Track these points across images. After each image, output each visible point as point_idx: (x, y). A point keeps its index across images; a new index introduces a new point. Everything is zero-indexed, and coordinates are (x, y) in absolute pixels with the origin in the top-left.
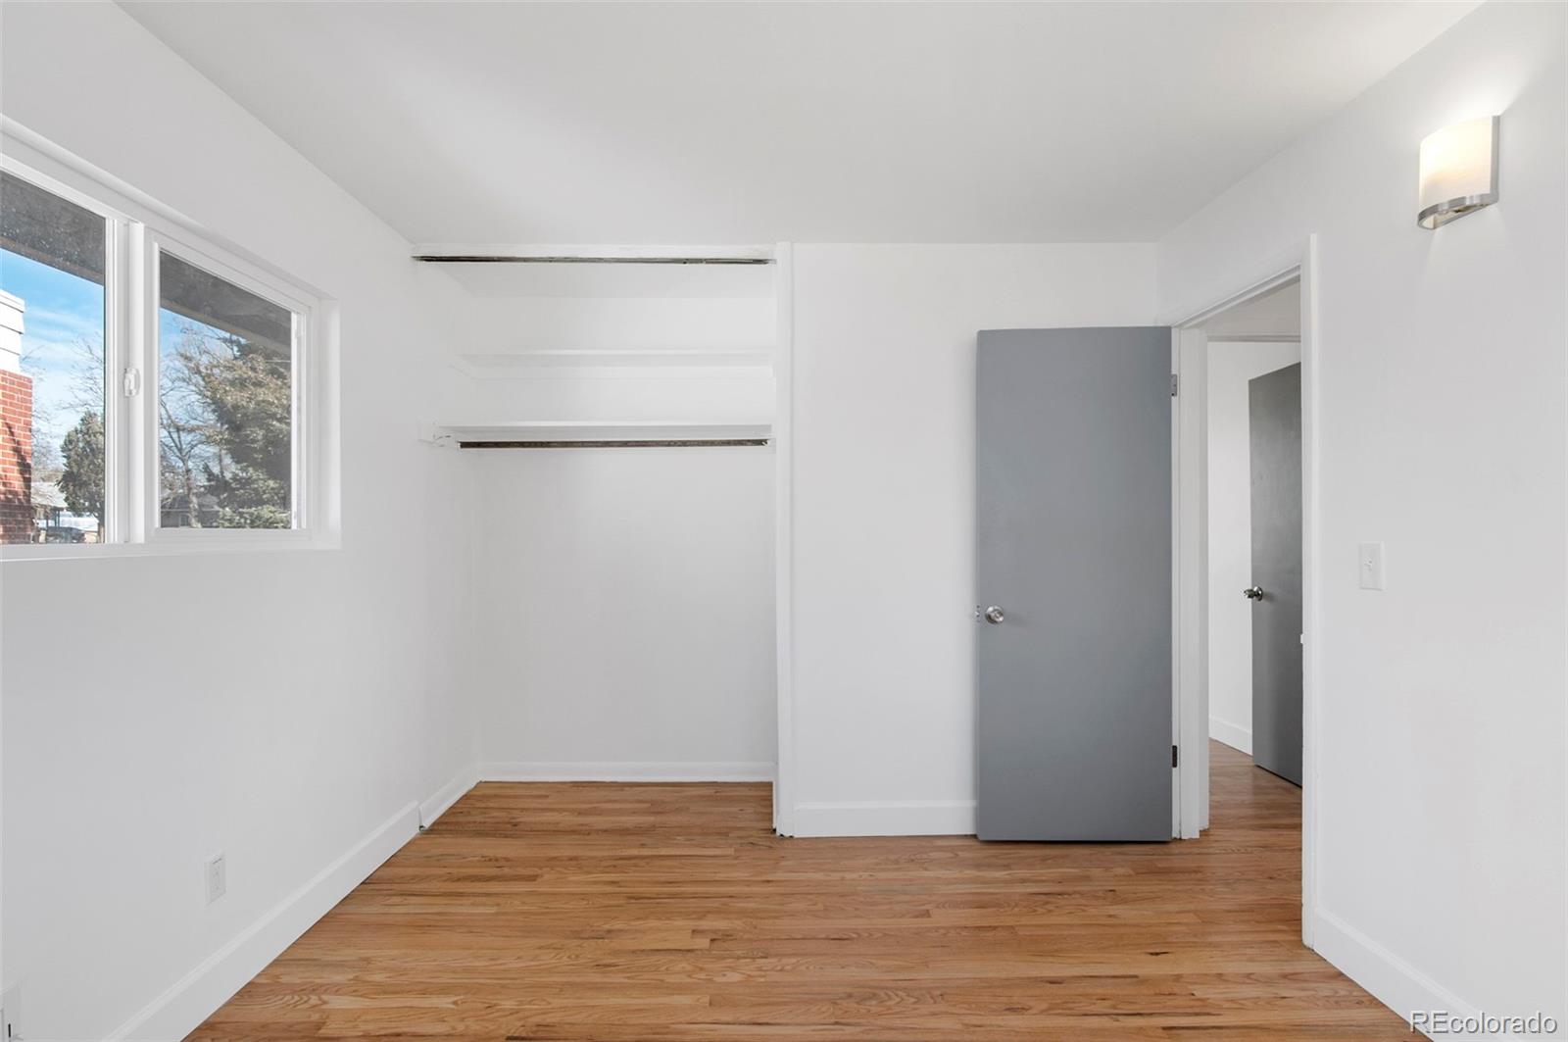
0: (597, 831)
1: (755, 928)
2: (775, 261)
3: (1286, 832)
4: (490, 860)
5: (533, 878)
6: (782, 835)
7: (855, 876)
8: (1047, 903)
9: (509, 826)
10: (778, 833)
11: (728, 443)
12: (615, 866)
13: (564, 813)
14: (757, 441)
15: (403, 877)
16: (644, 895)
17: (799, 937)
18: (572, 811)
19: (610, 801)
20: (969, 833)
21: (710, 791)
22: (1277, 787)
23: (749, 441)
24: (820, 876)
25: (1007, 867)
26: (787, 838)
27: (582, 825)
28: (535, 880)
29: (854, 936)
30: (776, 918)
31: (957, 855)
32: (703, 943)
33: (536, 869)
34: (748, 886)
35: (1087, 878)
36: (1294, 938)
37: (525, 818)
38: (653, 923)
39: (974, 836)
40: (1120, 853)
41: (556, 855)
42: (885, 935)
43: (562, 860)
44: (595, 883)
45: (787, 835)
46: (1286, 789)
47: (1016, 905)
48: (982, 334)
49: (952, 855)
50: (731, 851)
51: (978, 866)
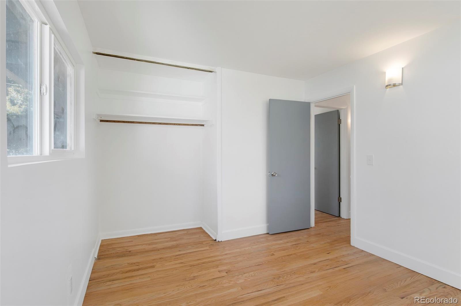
0: (161, 249)
1: (235, 267)
2: (216, 72)
3: (329, 223)
4: (132, 264)
5: (153, 267)
6: (219, 241)
7: (247, 248)
8: (297, 247)
9: (128, 252)
10: (217, 241)
11: (193, 125)
12: (177, 258)
13: (144, 245)
14: (201, 125)
15: (104, 276)
16: (195, 265)
17: (248, 267)
18: (146, 244)
19: (156, 239)
20: (265, 233)
21: (186, 232)
22: (319, 213)
23: (199, 125)
24: (238, 250)
25: (281, 240)
26: (220, 242)
27: (153, 248)
28: (154, 267)
29: (262, 263)
30: (238, 263)
31: (267, 239)
32: (224, 274)
33: (152, 264)
34: (222, 256)
35: (300, 239)
36: (349, 245)
37: (131, 249)
38: (204, 272)
39: (268, 233)
40: (302, 232)
41: (154, 258)
42: (268, 262)
43: (157, 260)
44: (176, 264)
45: (220, 241)
46: (321, 213)
47: (291, 248)
48: (270, 100)
49: (266, 239)
50: (208, 248)
51: (275, 241)
